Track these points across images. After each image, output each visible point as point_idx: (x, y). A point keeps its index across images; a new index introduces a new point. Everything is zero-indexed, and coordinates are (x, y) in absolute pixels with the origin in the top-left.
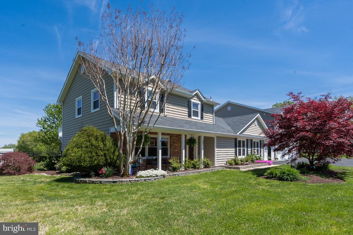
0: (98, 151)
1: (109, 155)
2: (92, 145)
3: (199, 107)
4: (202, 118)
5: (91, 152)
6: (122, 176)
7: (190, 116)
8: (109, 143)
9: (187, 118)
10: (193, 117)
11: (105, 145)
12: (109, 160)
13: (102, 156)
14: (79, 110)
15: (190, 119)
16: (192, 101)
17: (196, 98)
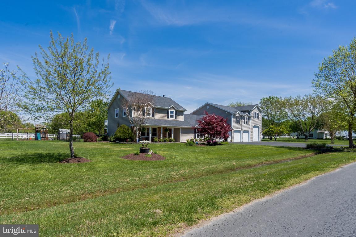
0: (126, 134)
1: (130, 135)
2: (124, 132)
3: (174, 113)
4: (176, 118)
5: (124, 134)
6: (134, 142)
7: (168, 117)
8: (130, 131)
9: (166, 119)
10: (170, 118)
12: (130, 137)
13: (128, 135)
14: (117, 114)
15: (168, 119)
16: (170, 110)
17: (172, 109)
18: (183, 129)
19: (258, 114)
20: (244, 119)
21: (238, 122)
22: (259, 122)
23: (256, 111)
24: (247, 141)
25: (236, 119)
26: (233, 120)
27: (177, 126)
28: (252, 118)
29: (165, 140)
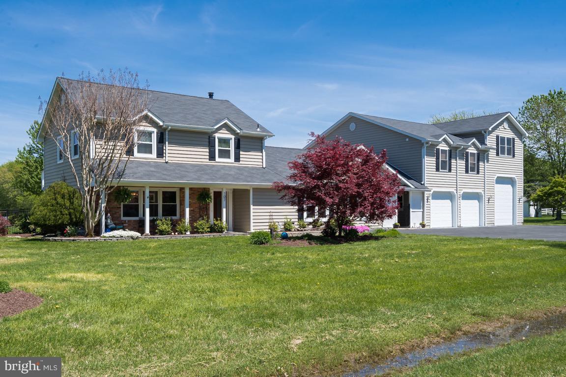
0: (62, 210)
1: (75, 214)
2: (57, 203)
4: (237, 159)
5: (56, 211)
7: (212, 157)
9: (206, 161)
10: (217, 159)
11: (72, 203)
12: (74, 220)
13: (67, 215)
14: (60, 154)
15: (212, 163)
16: (217, 135)
17: (224, 131)
18: (257, 190)
19: (511, 142)
20: (465, 156)
21: (443, 166)
22: (515, 167)
23: (505, 132)
24: (476, 224)
25: (438, 158)
26: (429, 162)
27: (241, 184)
28: (492, 153)
29: (196, 228)
